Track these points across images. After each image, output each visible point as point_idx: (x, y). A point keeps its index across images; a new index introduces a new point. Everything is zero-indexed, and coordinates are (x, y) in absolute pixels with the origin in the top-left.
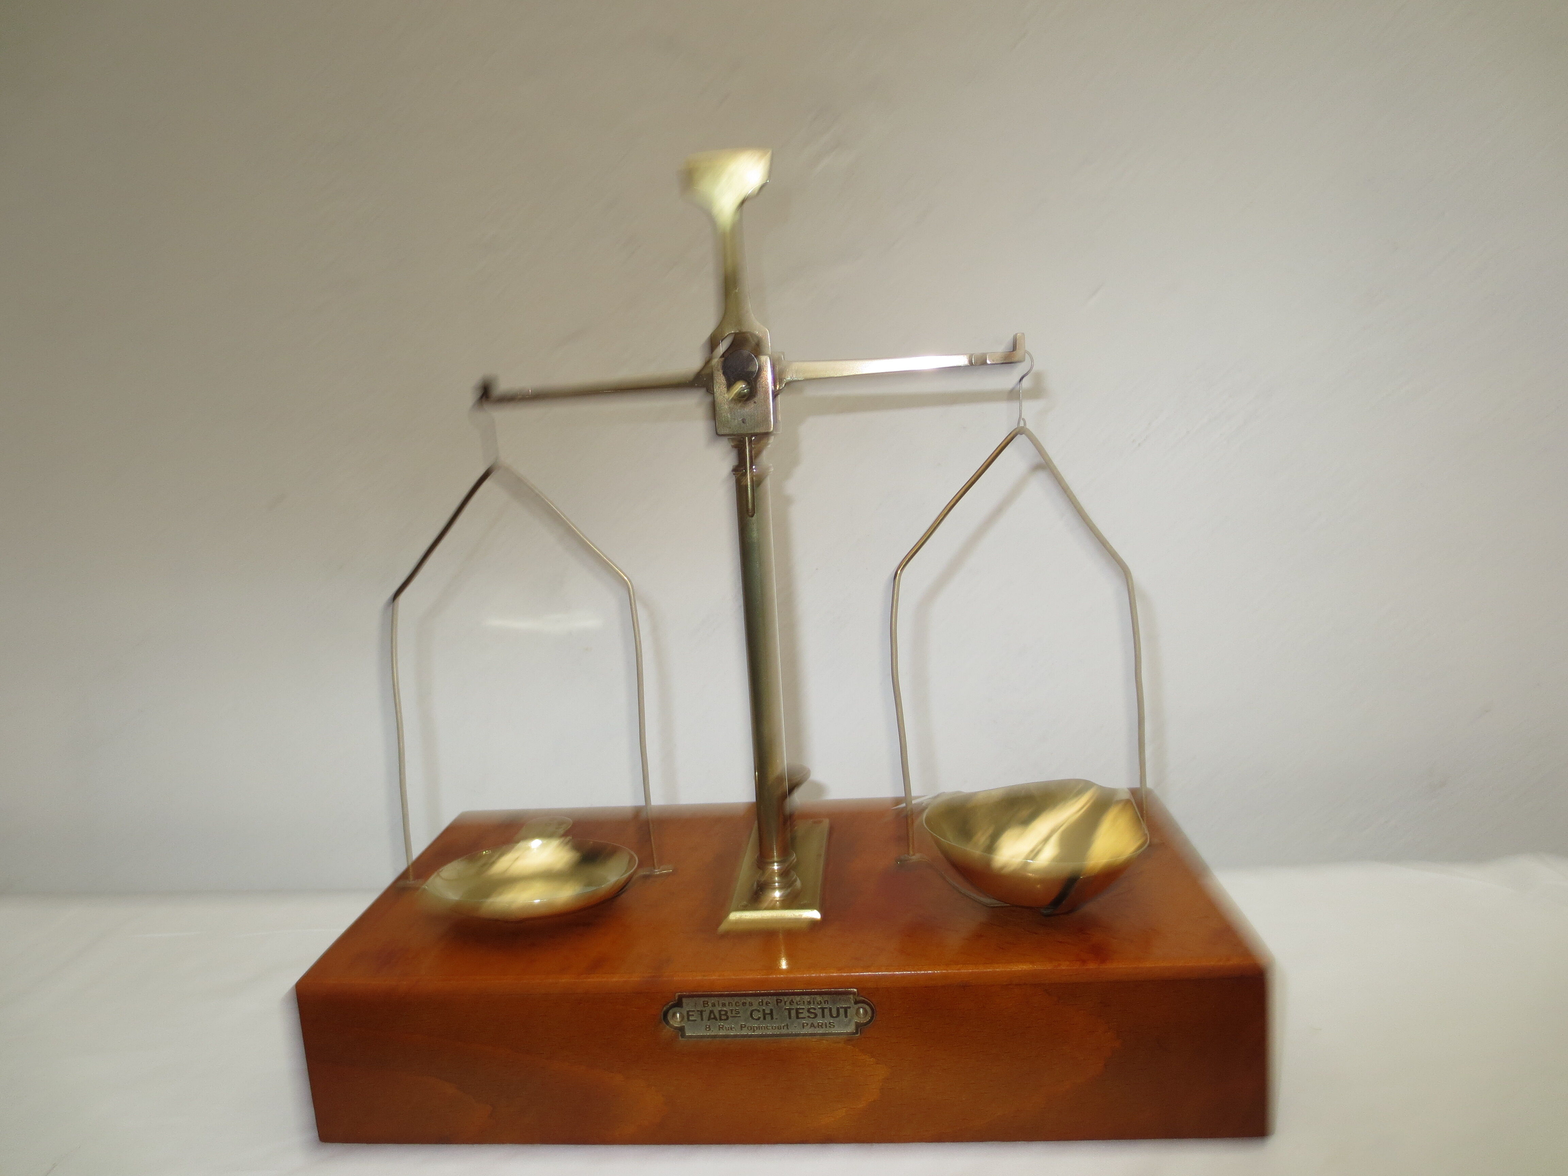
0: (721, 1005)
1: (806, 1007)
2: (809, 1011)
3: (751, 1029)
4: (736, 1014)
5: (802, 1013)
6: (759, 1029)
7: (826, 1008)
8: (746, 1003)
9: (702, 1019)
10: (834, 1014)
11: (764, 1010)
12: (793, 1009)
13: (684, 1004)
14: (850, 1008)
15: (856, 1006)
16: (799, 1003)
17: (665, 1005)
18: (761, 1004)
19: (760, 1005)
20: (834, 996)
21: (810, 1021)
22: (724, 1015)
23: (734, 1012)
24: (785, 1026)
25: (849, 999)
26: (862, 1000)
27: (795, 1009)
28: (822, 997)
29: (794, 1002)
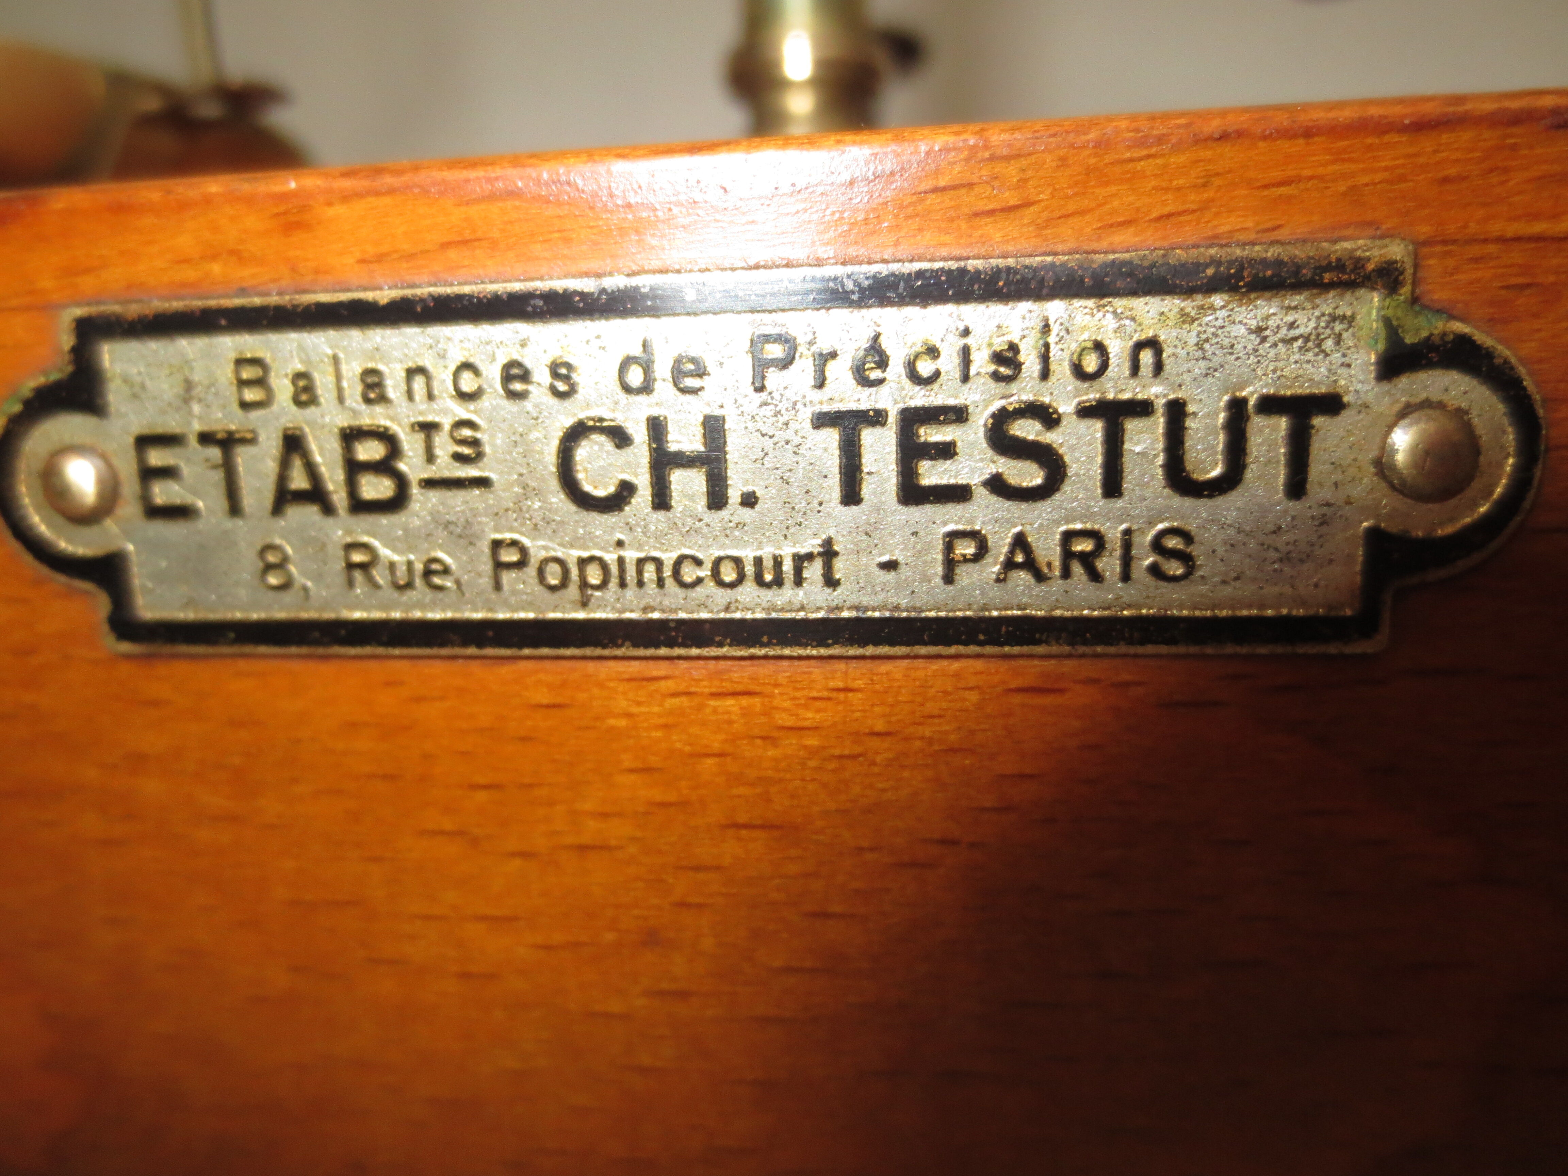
0: (353, 388)
1: (984, 396)
2: (999, 434)
3: (565, 579)
4: (458, 458)
5: (946, 451)
6: (623, 582)
7: (1144, 408)
8: (526, 374)
9: (234, 504)
11: (657, 432)
12: (878, 418)
13: (114, 396)
14: (1332, 405)
15: (1387, 396)
16: (925, 368)
18: (634, 377)
19: (626, 388)
20: (1217, 300)
21: (1000, 521)
22: (375, 468)
23: (444, 446)
24: (810, 557)
25: (1338, 327)
26: (1444, 334)
27: (892, 419)
28: (1109, 316)
29: (888, 357)
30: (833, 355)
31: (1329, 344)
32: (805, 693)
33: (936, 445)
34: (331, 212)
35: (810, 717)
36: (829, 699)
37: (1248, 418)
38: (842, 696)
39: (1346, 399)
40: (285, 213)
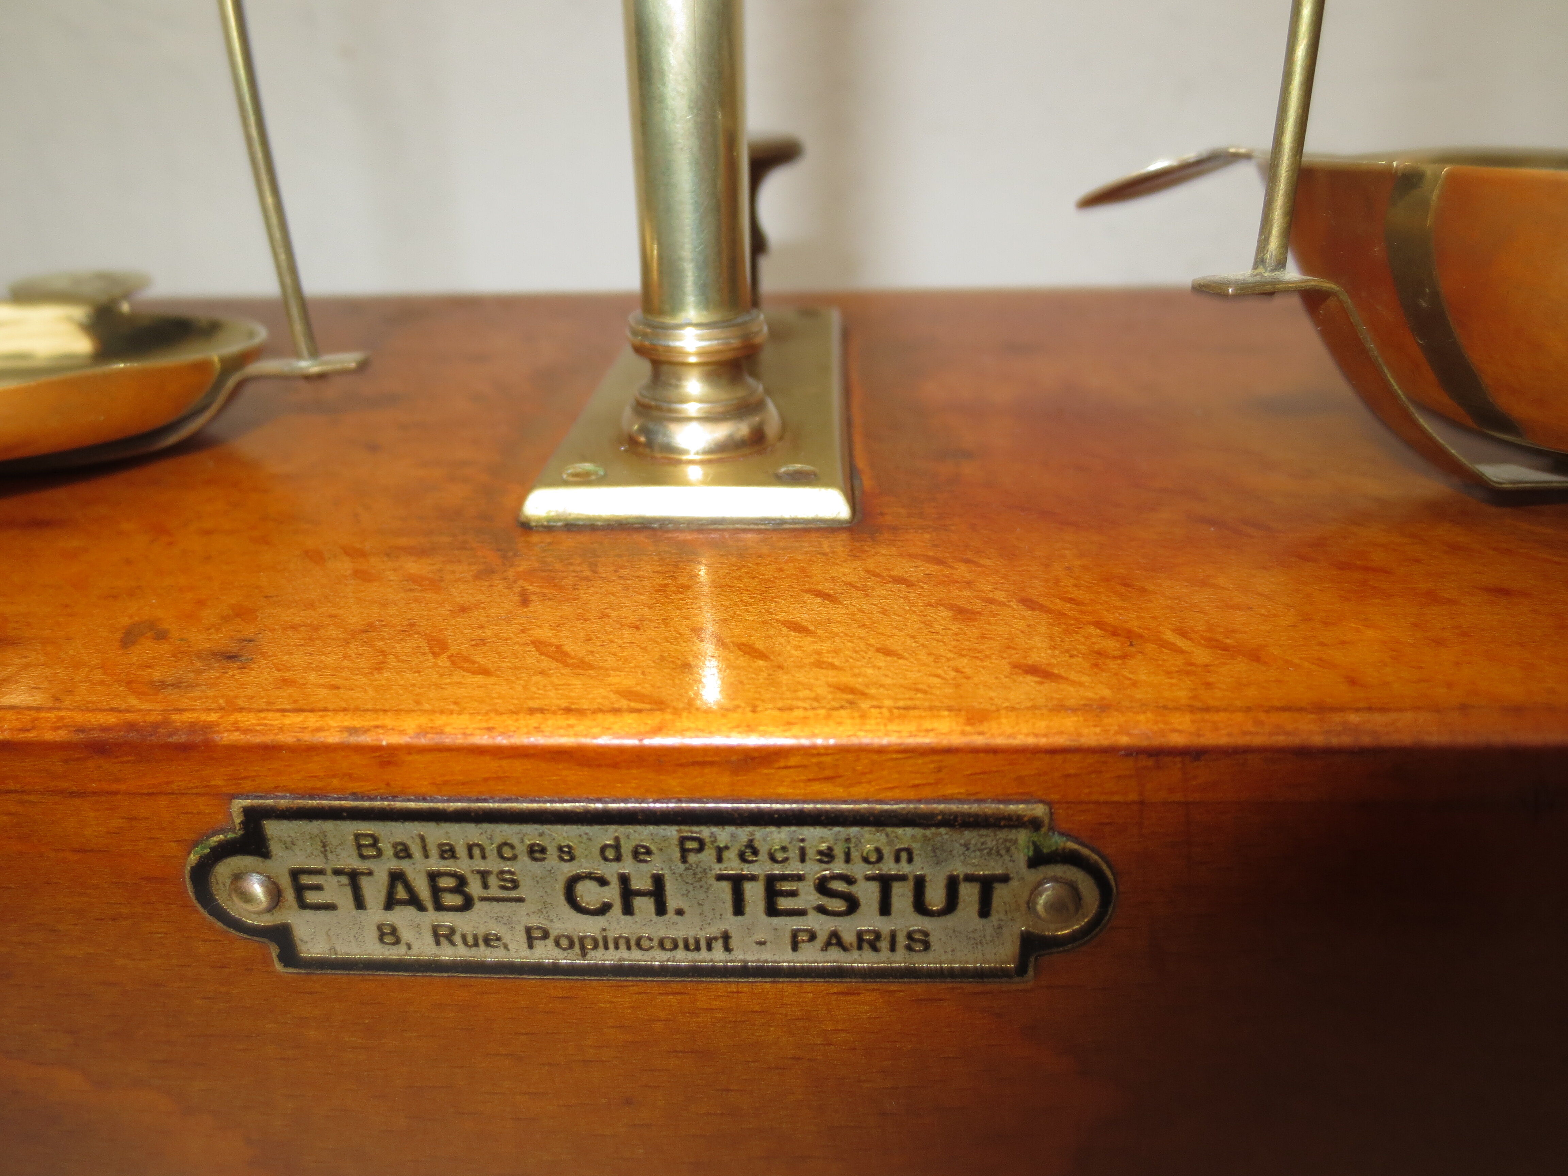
0: (434, 852)
1: (814, 870)
2: (822, 887)
3: (571, 945)
4: (504, 888)
5: (793, 894)
6: (606, 948)
7: (902, 878)
8: (543, 850)
9: (360, 903)
10: (936, 897)
11: (624, 880)
12: (753, 878)
13: (275, 848)
14: (1005, 879)
15: (1033, 876)
16: (780, 856)
17: (195, 844)
18: (610, 854)
19: (606, 859)
20: (943, 830)
21: (822, 925)
22: (451, 891)
23: (493, 881)
24: (716, 939)
25: (1008, 844)
26: (1064, 849)
27: (762, 878)
28: (884, 836)
29: (759, 851)
30: (727, 848)
31: (1003, 852)
32: (715, 993)
33: (786, 891)
34: (410, 758)
35: (717, 1004)
36: (728, 996)
37: (959, 883)
38: (735, 995)
39: (1011, 876)
40: (380, 756)
